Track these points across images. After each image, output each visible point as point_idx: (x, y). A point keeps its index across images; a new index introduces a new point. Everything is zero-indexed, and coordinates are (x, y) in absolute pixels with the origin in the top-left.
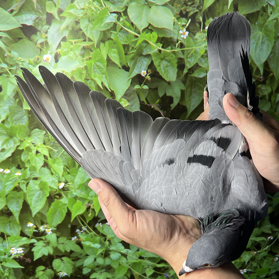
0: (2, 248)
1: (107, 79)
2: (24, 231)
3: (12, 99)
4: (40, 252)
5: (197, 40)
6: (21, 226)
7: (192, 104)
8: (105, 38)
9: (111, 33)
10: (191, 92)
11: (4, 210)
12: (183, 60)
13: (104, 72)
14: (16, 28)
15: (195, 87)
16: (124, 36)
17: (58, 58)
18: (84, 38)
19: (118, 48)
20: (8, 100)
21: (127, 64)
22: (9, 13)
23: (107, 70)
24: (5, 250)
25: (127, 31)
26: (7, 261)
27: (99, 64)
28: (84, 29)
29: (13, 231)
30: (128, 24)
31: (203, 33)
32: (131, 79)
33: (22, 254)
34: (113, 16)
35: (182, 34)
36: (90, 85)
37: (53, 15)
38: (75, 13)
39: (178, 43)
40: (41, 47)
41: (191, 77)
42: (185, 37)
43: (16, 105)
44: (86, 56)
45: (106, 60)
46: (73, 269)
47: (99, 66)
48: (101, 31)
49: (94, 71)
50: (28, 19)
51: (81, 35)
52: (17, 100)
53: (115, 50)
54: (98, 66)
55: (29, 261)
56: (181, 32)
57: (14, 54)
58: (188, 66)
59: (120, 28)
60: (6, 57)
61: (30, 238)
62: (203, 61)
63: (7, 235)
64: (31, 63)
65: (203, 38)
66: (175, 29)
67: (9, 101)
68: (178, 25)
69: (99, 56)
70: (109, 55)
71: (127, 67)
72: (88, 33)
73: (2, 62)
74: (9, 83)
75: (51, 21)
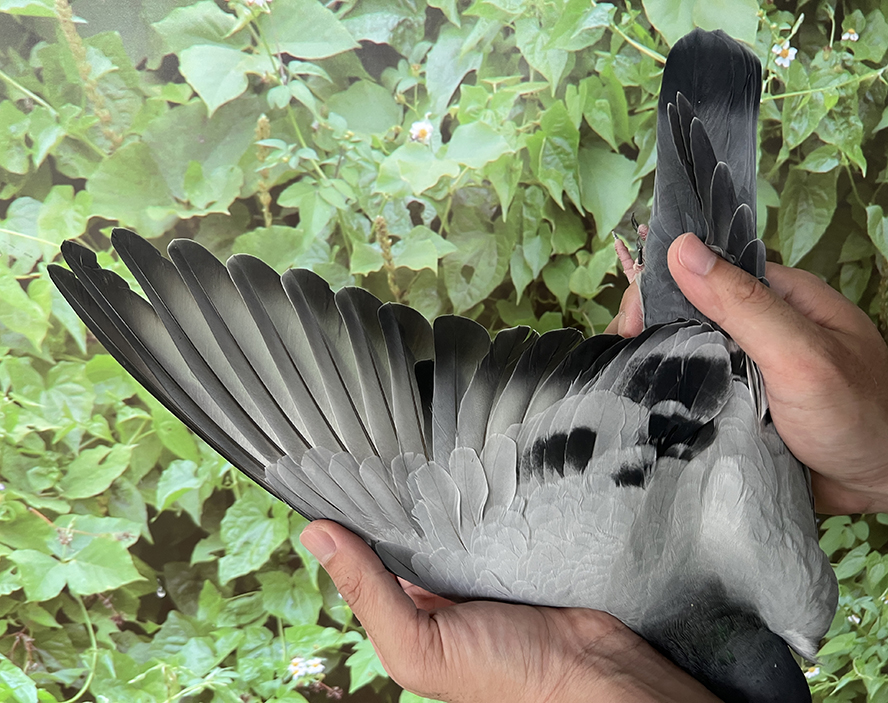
0: (269, 658)
1: (577, 183)
2: (328, 612)
3: (323, 247)
4: (369, 669)
5: (819, 70)
6: (321, 597)
7: (796, 246)
8: (579, 70)
9: (597, 57)
10: (795, 213)
11: (281, 552)
12: (777, 126)
13: (573, 162)
14: (345, 52)
15: (806, 199)
16: (630, 63)
17: (451, 131)
18: (525, 72)
19: (612, 98)
20: (313, 248)
21: (633, 139)
22: (330, 12)
23: (581, 157)
24: (276, 664)
25: (639, 51)
26: (278, 695)
27: (558, 140)
28: (524, 47)
29: (300, 612)
30: (642, 32)
31: (834, 52)
32: (640, 182)
33: (318, 676)
34: (603, 10)
35: (778, 56)
36: (533, 200)
37: (443, 14)
38: (505, 7)
39: (766, 79)
40: (408, 101)
41: (798, 172)
42: (786, 65)
43: (332, 263)
44: (527, 121)
45: (580, 129)
47: (559, 147)
48: (570, 53)
49: (545, 161)
50: (378, 27)
51: (517, 63)
52: (337, 248)
53: (604, 102)
54: (556, 148)
55: (337, 694)
56: (776, 50)
57: (337, 121)
58: (791, 142)
59: (621, 42)
60: (315, 131)
61: (344, 629)
62: (831, 126)
63: (285, 623)
64: (377, 146)
65: (836, 64)
66: (761, 41)
67: (316, 251)
68: (770, 30)
69: (559, 119)
70: (586, 117)
71: (633, 146)
72: (536, 59)
73: (304, 144)
74: (318, 202)
75: (439, 30)
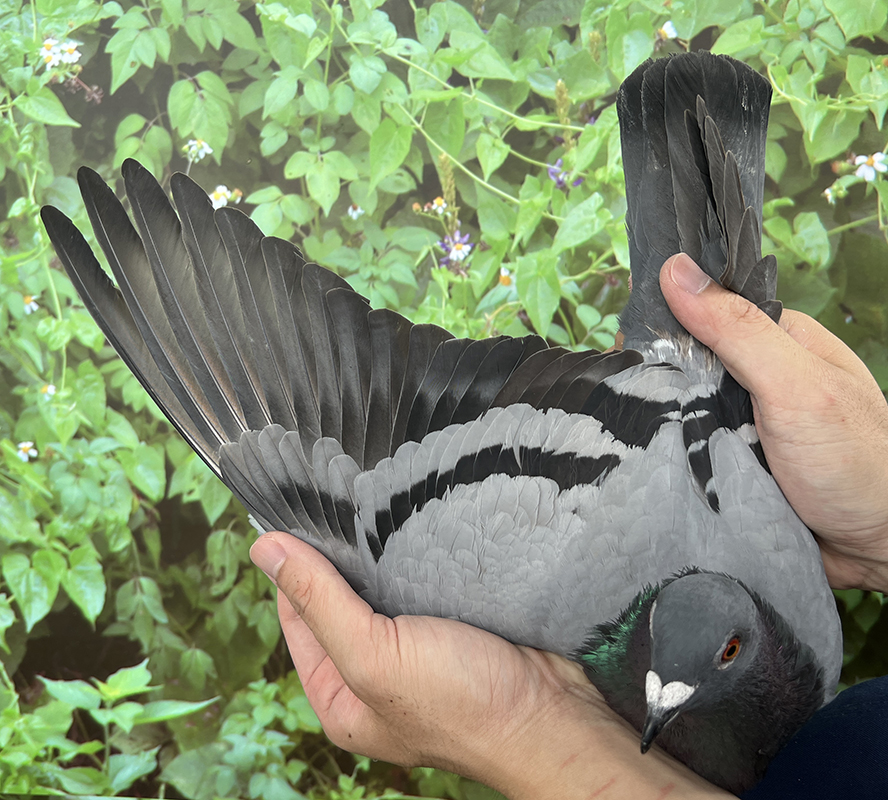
46: (230, 127)
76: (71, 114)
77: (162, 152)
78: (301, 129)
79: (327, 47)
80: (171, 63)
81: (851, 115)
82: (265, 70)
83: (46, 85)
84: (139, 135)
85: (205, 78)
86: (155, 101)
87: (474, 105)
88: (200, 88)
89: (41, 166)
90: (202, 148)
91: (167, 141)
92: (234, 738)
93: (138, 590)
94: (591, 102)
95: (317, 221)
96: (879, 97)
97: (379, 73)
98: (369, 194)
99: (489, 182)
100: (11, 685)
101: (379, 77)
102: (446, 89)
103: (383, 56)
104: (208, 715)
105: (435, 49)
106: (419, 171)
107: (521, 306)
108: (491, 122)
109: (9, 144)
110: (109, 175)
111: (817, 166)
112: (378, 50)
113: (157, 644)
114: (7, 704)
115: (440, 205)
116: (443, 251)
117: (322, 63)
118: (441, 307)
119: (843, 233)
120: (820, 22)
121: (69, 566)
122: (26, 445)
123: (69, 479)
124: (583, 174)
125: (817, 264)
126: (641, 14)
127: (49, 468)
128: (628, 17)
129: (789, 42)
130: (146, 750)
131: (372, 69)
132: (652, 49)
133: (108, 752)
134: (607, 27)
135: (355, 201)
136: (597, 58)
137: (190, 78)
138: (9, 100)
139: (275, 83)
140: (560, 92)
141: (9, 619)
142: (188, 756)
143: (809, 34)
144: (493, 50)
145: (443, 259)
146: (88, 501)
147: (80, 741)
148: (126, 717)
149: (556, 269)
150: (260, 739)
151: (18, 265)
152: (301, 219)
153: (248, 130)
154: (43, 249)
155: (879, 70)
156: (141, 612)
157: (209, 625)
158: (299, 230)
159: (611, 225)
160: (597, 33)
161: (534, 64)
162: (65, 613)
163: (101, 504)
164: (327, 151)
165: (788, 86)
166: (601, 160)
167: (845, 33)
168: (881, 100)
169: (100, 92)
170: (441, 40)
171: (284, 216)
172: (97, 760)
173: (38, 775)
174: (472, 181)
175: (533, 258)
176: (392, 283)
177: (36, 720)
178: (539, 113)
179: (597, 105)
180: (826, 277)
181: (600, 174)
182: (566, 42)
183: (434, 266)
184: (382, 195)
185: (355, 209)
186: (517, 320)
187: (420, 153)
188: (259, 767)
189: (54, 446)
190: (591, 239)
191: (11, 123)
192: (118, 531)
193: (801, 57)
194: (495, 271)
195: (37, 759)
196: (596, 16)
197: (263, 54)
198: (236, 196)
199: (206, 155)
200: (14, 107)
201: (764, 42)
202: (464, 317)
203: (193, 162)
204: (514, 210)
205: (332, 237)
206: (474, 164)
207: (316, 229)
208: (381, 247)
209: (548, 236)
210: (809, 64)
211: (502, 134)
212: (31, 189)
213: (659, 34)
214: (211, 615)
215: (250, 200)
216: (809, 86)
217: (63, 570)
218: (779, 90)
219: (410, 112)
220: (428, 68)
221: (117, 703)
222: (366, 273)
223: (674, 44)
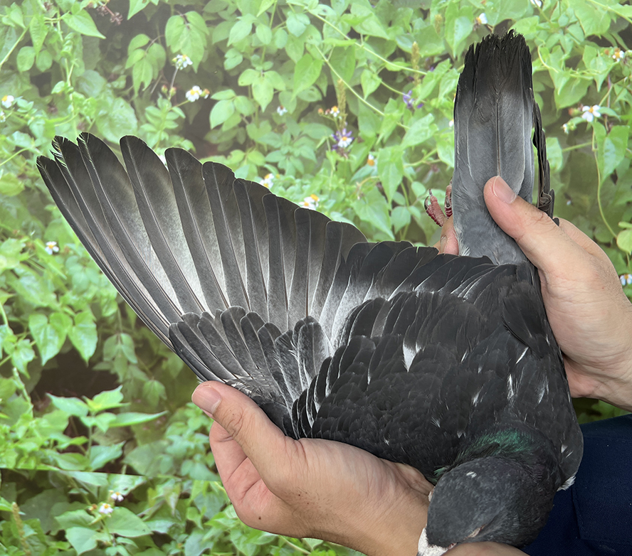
76: (100, 29)
77: (159, 61)
78: (252, 55)
79: (273, 5)
80: (169, 4)
81: (583, 81)
82: (231, 15)
83: (85, 9)
84: (144, 48)
85: (191, 15)
86: (157, 27)
87: (362, 51)
88: (188, 22)
89: (77, 61)
90: (186, 60)
91: (162, 54)
92: (174, 438)
93: (119, 342)
94: (432, 57)
95: (257, 115)
96: (600, 72)
97: (305, 25)
98: (292, 100)
99: (367, 100)
100: (29, 399)
101: (305, 27)
102: (346, 39)
103: (308, 14)
104: (159, 422)
105: (341, 13)
106: (324, 89)
107: (379, 179)
108: (372, 63)
109: (56, 45)
110: (122, 72)
111: (560, 110)
112: (306, 10)
113: (129, 377)
114: (25, 411)
115: (335, 112)
116: (334, 140)
117: (269, 14)
118: (329, 175)
119: (571, 151)
120: (571, 24)
121: (74, 324)
122: (52, 244)
123: (79, 267)
124: (424, 102)
125: (554, 168)
126: (467, 7)
127: (65, 260)
128: (459, 7)
129: (552, 34)
130: (116, 443)
131: (301, 21)
132: (471, 29)
133: (90, 444)
134: (446, 13)
135: (282, 104)
136: (439, 31)
137: (181, 15)
138: (59, 15)
139: (238, 23)
140: (415, 49)
141: (31, 356)
142: (143, 448)
143: (564, 30)
144: (377, 19)
145: (334, 146)
146: (90, 283)
147: (72, 436)
148: (104, 422)
149: (402, 158)
150: (191, 438)
151: (56, 125)
152: (246, 112)
153: (217, 52)
154: (74, 116)
155: (602, 56)
156: (120, 356)
157: (164, 365)
158: (244, 119)
159: (437, 134)
160: (440, 16)
161: (400, 30)
162: (69, 355)
163: (99, 285)
164: (267, 71)
165: (549, 60)
166: (435, 93)
167: (585, 31)
168: (601, 74)
169: (120, 17)
170: (345, 8)
171: (235, 110)
172: (82, 449)
173: (42, 457)
174: (356, 98)
175: (389, 150)
176: (301, 158)
177: (44, 422)
178: (401, 61)
179: (436, 60)
180: (558, 176)
181: (434, 103)
182: (421, 19)
183: (328, 149)
184: (300, 101)
185: (282, 108)
186: (376, 188)
187: (326, 78)
188: (188, 456)
189: (70, 245)
190: (425, 142)
191: (58, 31)
192: (109, 303)
193: (558, 44)
194: (365, 156)
195: (43, 447)
196: (440, 5)
197: (231, 4)
198: (205, 94)
199: (188, 65)
200: (61, 21)
201: (538, 32)
202: (344, 183)
203: (179, 69)
204: (380, 119)
205: (265, 125)
206: (359, 88)
207: (255, 119)
208: (296, 134)
209: (399, 137)
210: (562, 49)
211: (377, 71)
212: (69, 76)
213: (477, 21)
214: (166, 359)
215: (214, 97)
216: (561, 62)
217: (69, 327)
218: (543, 62)
219: (322, 51)
220: (336, 25)
221: (99, 413)
222: (285, 150)
223: (485, 28)
